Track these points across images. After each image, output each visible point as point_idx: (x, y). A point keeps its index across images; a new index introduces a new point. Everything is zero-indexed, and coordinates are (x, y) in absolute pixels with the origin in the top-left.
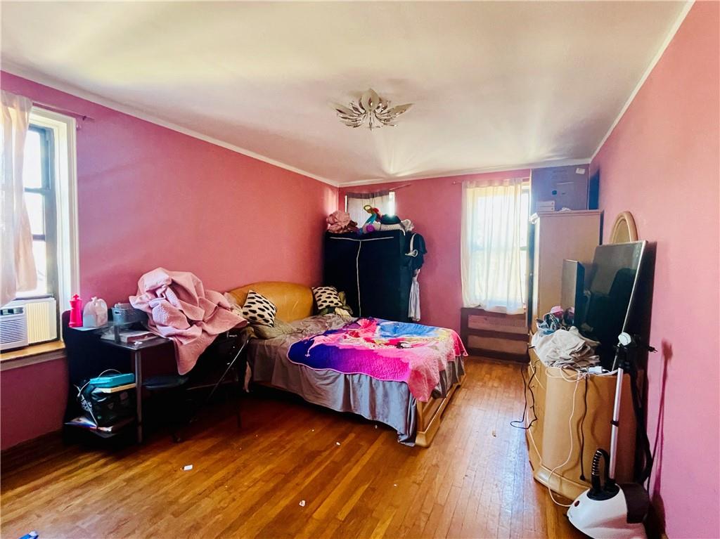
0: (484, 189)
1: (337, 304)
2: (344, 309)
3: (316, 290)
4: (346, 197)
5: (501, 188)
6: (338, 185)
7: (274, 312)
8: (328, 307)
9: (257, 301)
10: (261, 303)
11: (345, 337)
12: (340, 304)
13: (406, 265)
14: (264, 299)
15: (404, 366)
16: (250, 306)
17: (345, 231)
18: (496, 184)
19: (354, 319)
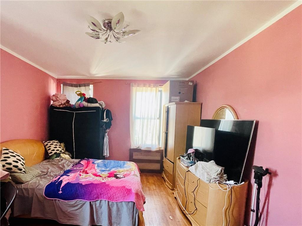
0: (141, 88)
1: (61, 151)
2: (66, 154)
3: (46, 143)
4: (62, 85)
5: (149, 88)
6: (56, 77)
7: (24, 162)
8: (56, 153)
9: (11, 156)
10: (15, 156)
11: (80, 175)
12: (63, 151)
13: (102, 127)
14: (16, 153)
15: (129, 191)
16: (6, 160)
17: (64, 106)
18: (147, 86)
19: (77, 161)
